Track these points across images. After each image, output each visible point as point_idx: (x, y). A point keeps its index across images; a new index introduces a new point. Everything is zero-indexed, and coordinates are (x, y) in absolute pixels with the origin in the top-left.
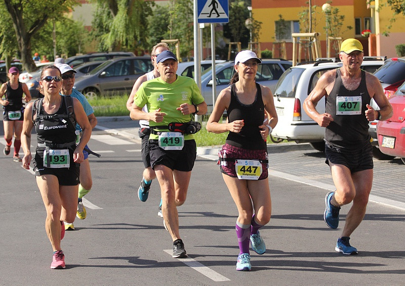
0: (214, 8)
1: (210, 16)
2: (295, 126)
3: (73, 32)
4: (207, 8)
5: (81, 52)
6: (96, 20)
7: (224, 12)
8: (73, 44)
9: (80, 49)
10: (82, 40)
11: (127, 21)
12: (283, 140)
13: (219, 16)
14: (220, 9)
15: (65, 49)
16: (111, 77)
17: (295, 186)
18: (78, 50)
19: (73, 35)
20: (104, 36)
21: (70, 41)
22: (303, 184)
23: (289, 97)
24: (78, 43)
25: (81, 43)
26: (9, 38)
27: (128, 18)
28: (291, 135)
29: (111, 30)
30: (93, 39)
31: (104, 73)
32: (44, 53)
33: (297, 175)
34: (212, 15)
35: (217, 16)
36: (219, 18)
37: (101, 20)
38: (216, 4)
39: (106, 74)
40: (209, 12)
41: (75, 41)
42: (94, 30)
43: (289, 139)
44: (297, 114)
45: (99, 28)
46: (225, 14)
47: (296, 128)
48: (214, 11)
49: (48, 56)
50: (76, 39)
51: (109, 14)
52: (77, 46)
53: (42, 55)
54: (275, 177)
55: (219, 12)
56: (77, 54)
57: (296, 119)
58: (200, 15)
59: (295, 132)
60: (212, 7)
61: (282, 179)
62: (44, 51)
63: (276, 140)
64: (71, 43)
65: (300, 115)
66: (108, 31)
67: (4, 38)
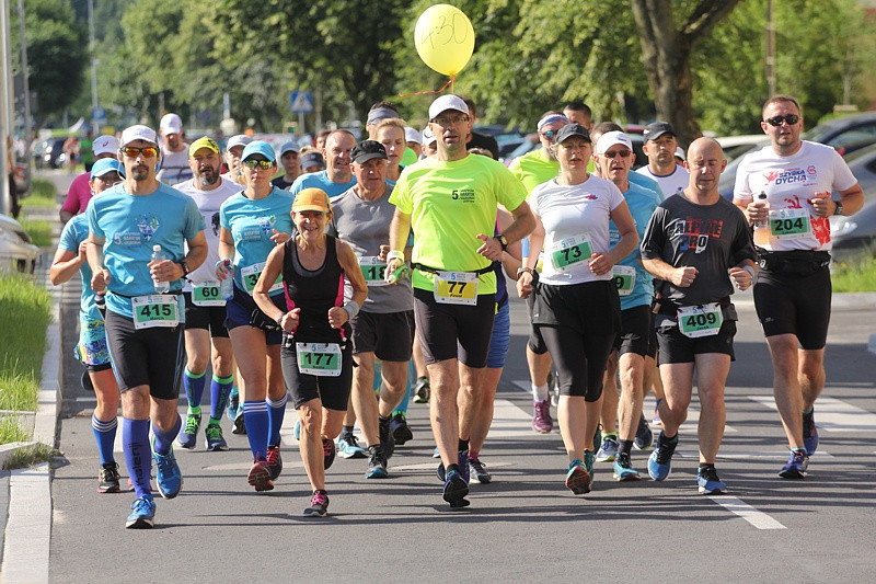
3: (824, 29)
5: (852, 102)
8: (823, 72)
9: (846, 86)
10: (857, 56)
15: (795, 88)
18: (842, 91)
19: (822, 41)
21: (811, 62)
24: (839, 67)
25: (853, 68)
26: (610, 50)
32: (719, 102)
41: (831, 61)
49: (729, 113)
50: (835, 54)
52: (838, 77)
53: (713, 107)
56: (837, 108)
62: (718, 96)
64: (817, 67)
67: (595, 49)
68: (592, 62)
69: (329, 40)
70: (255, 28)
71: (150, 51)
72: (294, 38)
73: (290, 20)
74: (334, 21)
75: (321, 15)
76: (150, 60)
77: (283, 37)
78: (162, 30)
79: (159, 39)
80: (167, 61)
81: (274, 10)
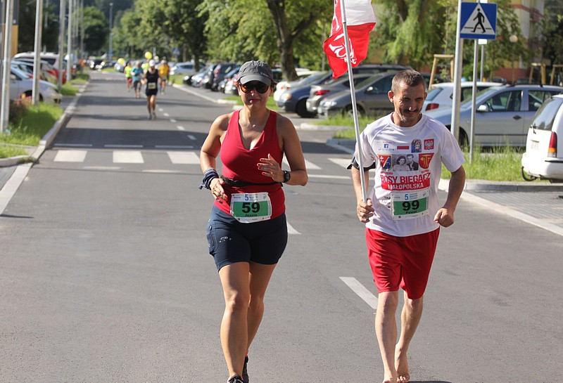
0: (480, 22)
1: (474, 31)
2: (549, 163)
4: (472, 22)
6: (381, 25)
7: (491, 27)
11: (418, 29)
12: (536, 178)
13: (484, 31)
14: (487, 24)
16: (380, 94)
17: (527, 227)
20: (389, 45)
22: (538, 227)
23: (547, 130)
26: (268, 39)
27: (419, 26)
28: (544, 174)
29: (398, 38)
30: (377, 48)
31: (371, 88)
33: (536, 217)
34: (477, 30)
35: (482, 30)
36: (485, 33)
37: (388, 25)
38: (482, 18)
39: (374, 89)
40: (474, 27)
42: (379, 37)
43: (542, 178)
44: (552, 150)
45: (384, 36)
46: (492, 30)
47: (549, 166)
48: (479, 26)
51: (397, 19)
54: (512, 218)
55: (485, 27)
57: (551, 154)
58: (463, 29)
59: (549, 170)
60: (477, 20)
61: (518, 220)
63: (529, 178)
65: (556, 152)
66: (393, 39)
67: (263, 38)
68: (261, 43)
69: (185, 31)
70: (161, 25)
71: (130, 31)
72: (174, 30)
73: (173, 23)
74: (187, 24)
75: (183, 22)
76: (129, 34)
77: (170, 29)
78: (134, 24)
79: (133, 27)
80: (135, 34)
81: (167, 19)
